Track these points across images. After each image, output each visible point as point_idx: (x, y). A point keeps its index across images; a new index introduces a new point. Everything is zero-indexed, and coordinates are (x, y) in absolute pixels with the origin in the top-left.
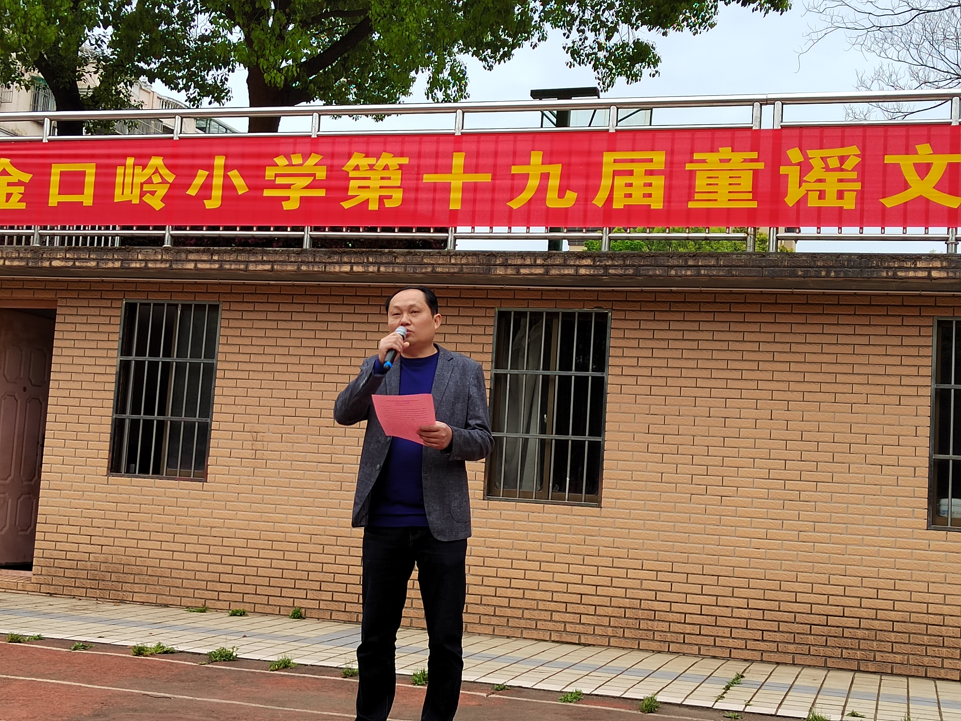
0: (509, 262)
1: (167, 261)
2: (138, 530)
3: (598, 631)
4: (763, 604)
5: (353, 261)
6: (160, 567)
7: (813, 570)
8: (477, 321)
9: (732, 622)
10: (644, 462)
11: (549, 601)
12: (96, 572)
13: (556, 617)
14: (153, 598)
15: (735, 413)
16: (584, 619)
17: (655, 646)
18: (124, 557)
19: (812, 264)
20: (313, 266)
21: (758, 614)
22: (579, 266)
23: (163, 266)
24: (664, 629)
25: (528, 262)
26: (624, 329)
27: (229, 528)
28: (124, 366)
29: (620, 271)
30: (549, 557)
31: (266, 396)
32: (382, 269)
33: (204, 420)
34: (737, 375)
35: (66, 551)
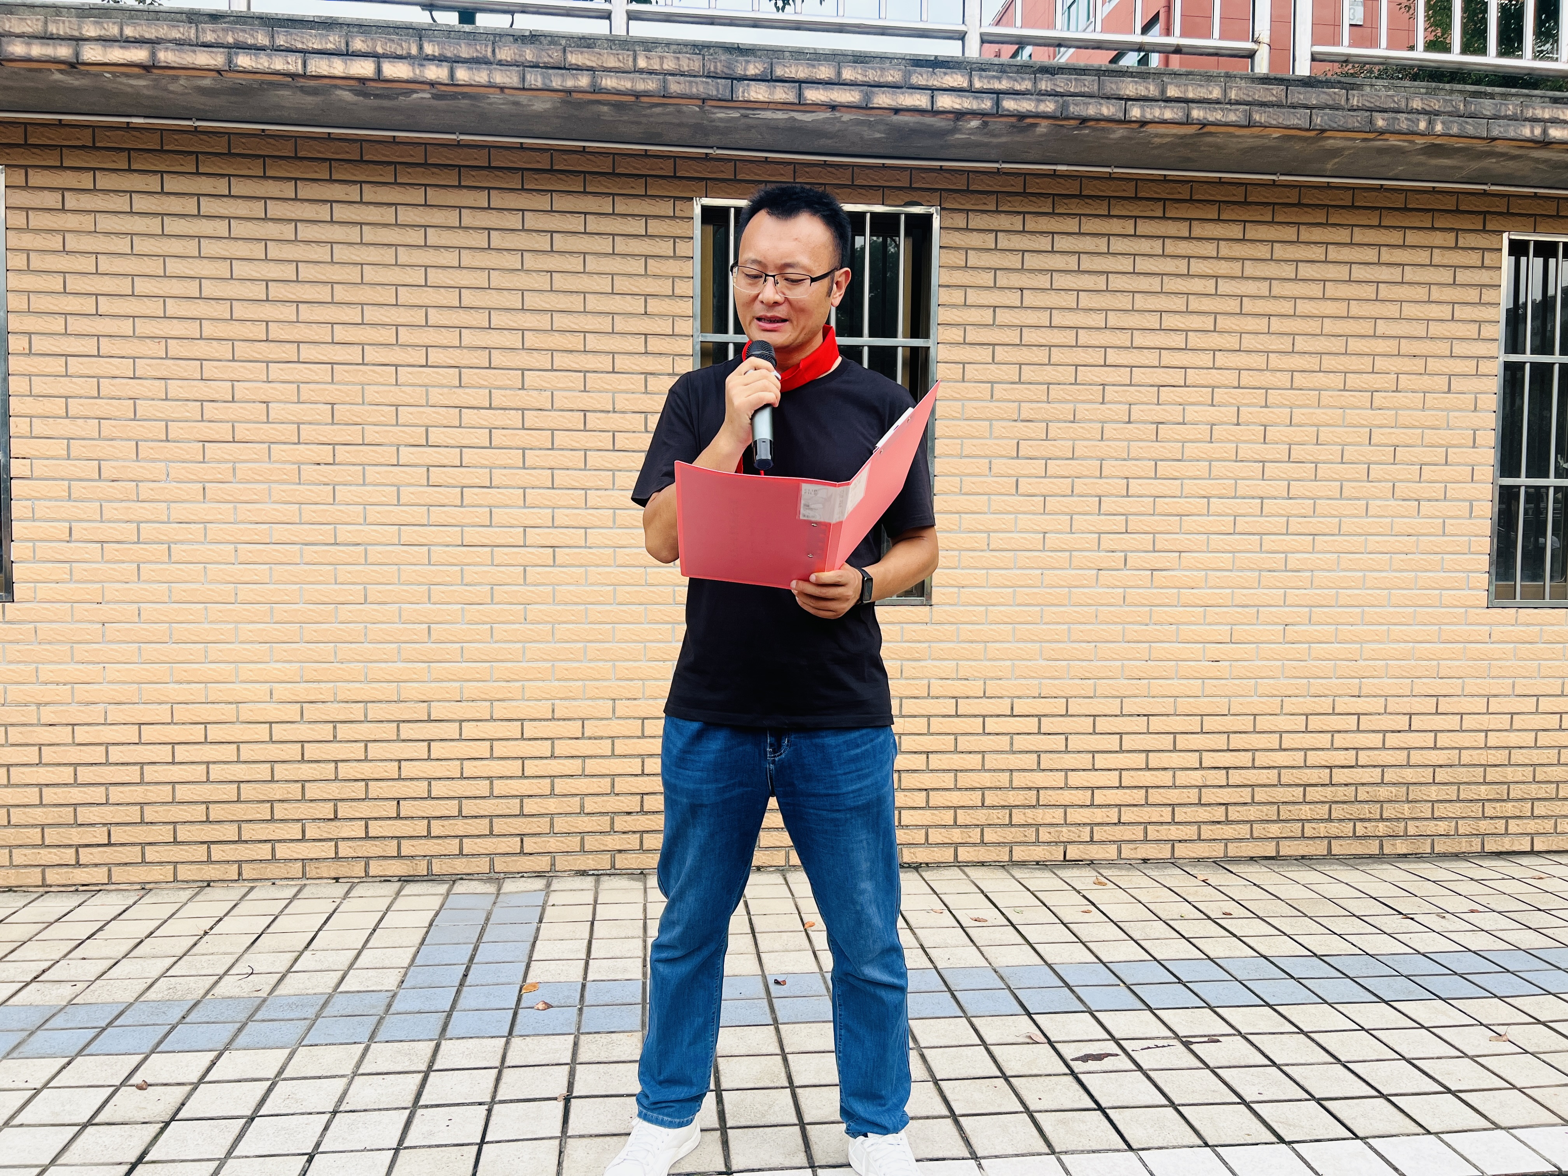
3: (935, 836)
4: (1226, 759)
7: (1309, 691)
8: (655, 227)
9: (1174, 796)
10: (1011, 513)
15: (1175, 413)
20: (268, 56)
21: (1219, 777)
22: (938, 89)
25: (823, 73)
26: (966, 250)
27: (87, 704)
29: (1025, 106)
31: (150, 395)
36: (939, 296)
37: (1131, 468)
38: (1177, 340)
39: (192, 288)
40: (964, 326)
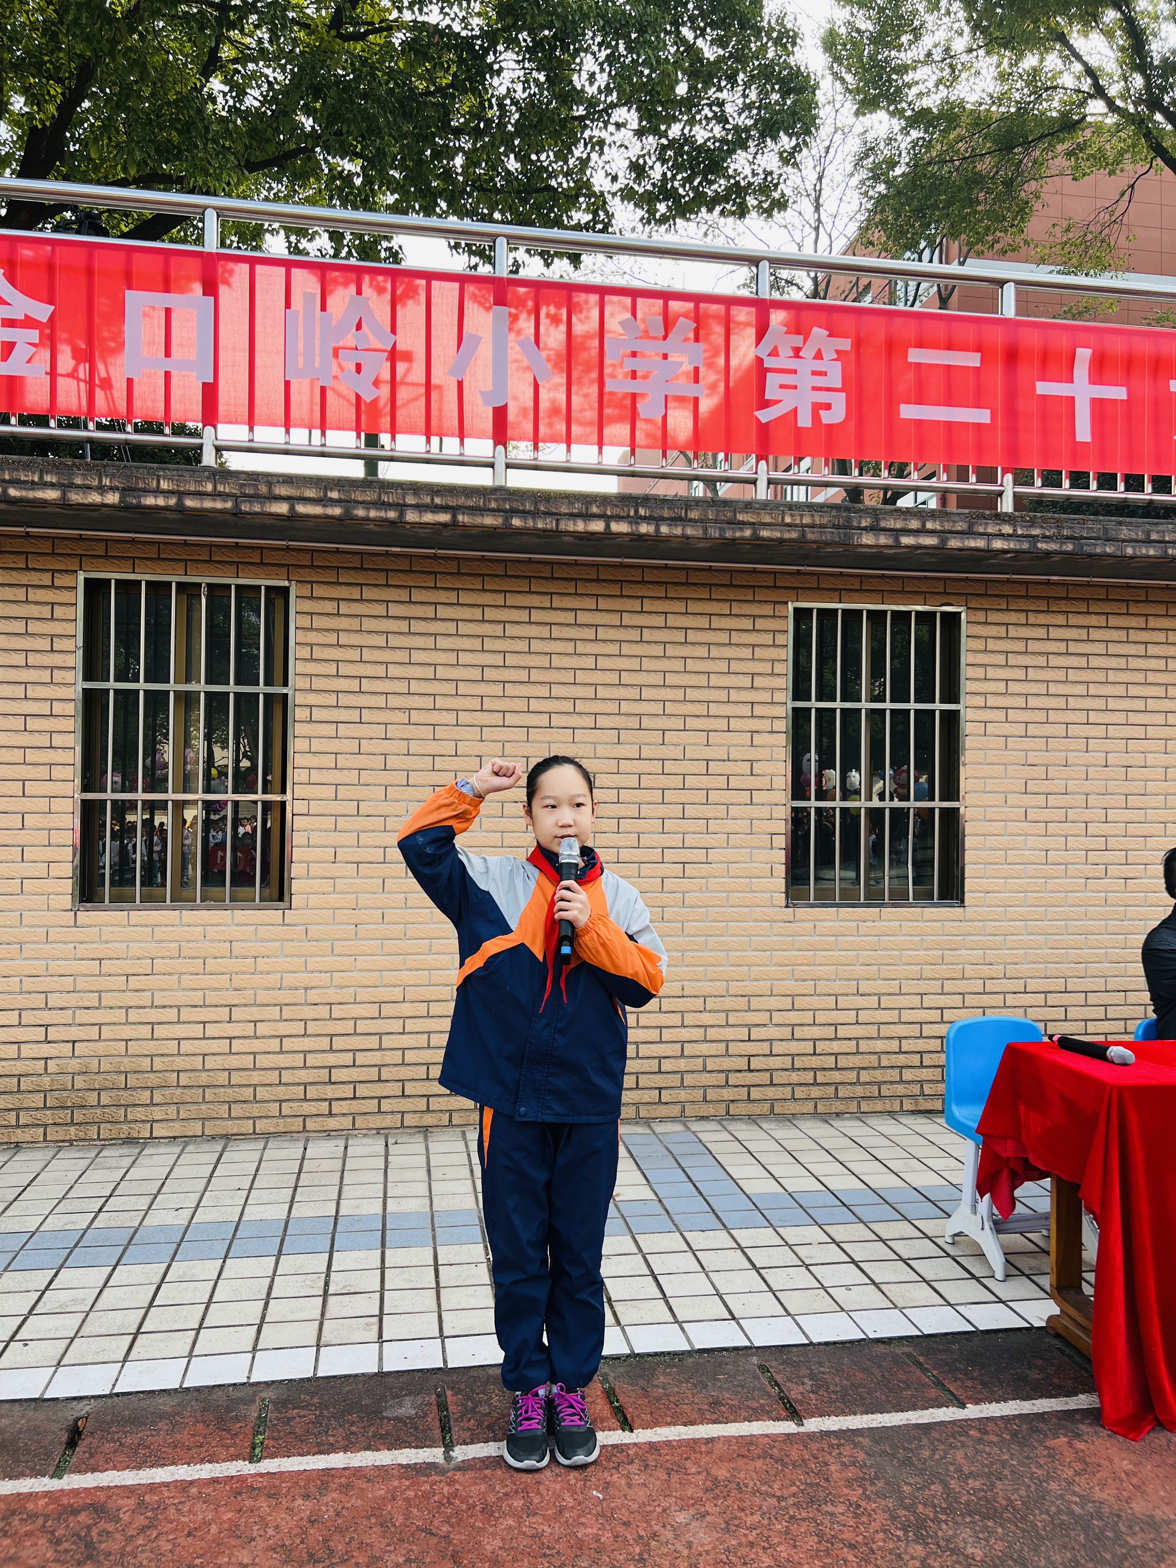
6: (205, 1070)
8: (760, 624)
10: (1021, 835)
11: (895, 1053)
12: (64, 1093)
13: (908, 1075)
14: (195, 1128)
15: (1139, 759)
20: (534, 518)
22: (990, 535)
25: (914, 524)
26: (986, 638)
27: (342, 987)
28: (93, 701)
29: (1053, 546)
30: (893, 987)
31: (396, 751)
32: (664, 529)
33: (275, 797)
36: (965, 672)
37: (1108, 800)
38: (1139, 705)
39: (429, 672)
40: (985, 694)
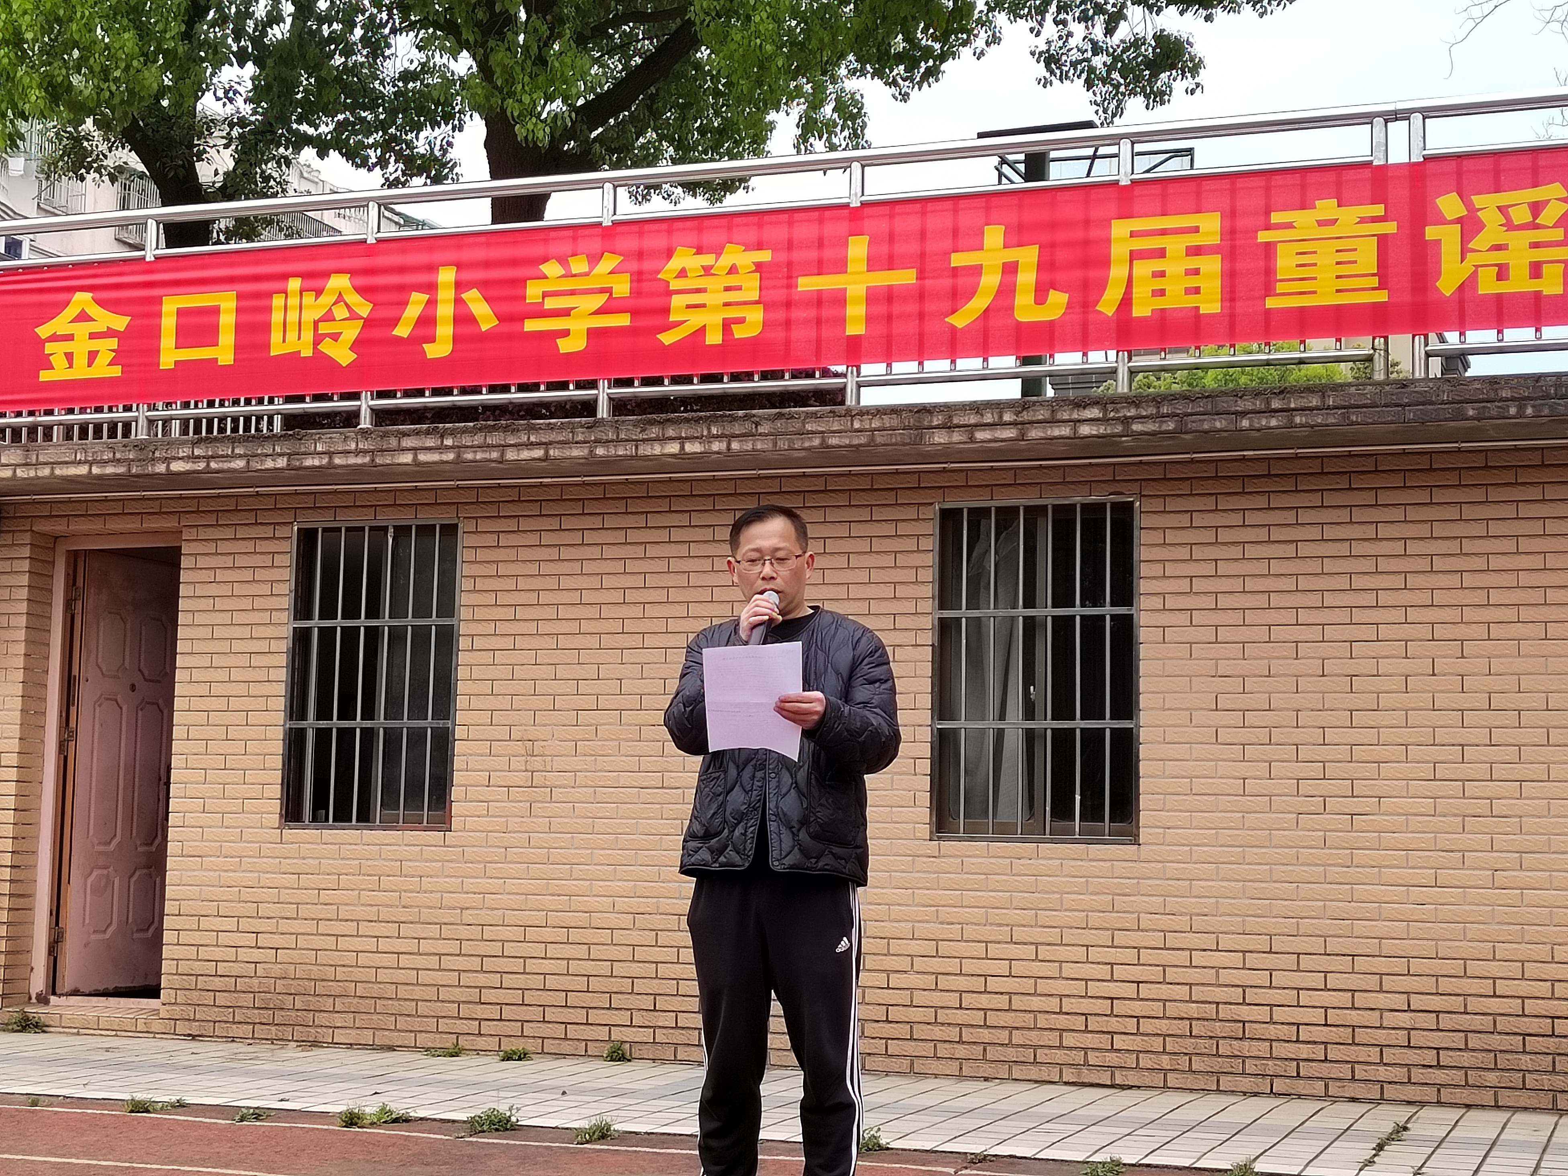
0: (956, 421)
1: (365, 452)
2: (337, 920)
3: (1146, 1061)
4: (1436, 1003)
5: (683, 435)
6: (377, 982)
7: (1523, 937)
8: (903, 529)
9: (1381, 1036)
10: (1212, 760)
11: (1055, 1013)
12: (269, 996)
13: (1069, 1040)
14: (367, 1037)
15: (1369, 666)
16: (1119, 1042)
17: (1246, 1083)
18: (315, 968)
19: (1492, 395)
20: (615, 446)
21: (1429, 1020)
22: (1079, 421)
23: (359, 460)
24: (1261, 1054)
25: (988, 418)
26: (1164, 529)
27: (493, 909)
28: (301, 638)
29: (1151, 427)
30: (1053, 935)
31: (545, 676)
32: (735, 446)
33: (441, 723)
34: (1368, 599)
35: (217, 961)
36: (1141, 570)
37: (1327, 718)
39: (576, 597)
40: (1164, 594)
